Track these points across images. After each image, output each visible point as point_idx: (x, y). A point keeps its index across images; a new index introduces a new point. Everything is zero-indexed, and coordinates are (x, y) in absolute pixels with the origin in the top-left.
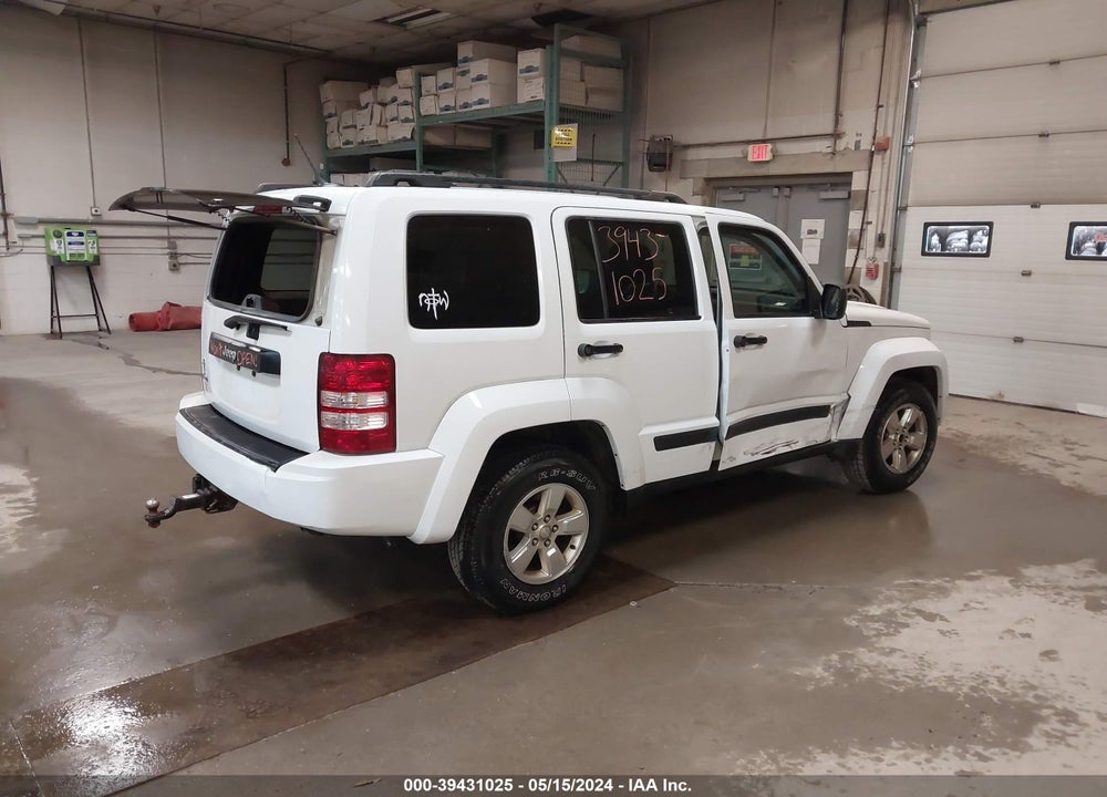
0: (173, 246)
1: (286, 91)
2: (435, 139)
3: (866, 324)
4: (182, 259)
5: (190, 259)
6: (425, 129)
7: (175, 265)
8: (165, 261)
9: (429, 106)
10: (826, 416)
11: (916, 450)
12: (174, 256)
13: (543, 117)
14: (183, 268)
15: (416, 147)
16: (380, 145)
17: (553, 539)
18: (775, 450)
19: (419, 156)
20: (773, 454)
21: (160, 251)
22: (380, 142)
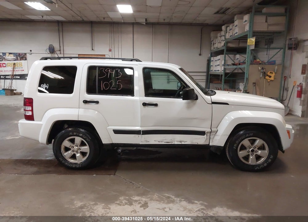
0: (168, 77)
1: (201, 36)
2: (230, 45)
3: (227, 104)
4: (170, 80)
5: (173, 81)
6: (227, 43)
7: (168, 82)
8: (166, 81)
9: (228, 36)
10: (204, 135)
11: (263, 157)
12: (168, 80)
13: (247, 36)
14: (170, 83)
15: (224, 48)
16: (218, 48)
17: (79, 152)
18: (172, 142)
19: (225, 51)
20: (172, 143)
21: (165, 78)
22: (218, 47)
